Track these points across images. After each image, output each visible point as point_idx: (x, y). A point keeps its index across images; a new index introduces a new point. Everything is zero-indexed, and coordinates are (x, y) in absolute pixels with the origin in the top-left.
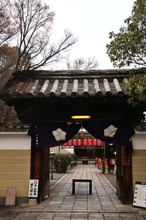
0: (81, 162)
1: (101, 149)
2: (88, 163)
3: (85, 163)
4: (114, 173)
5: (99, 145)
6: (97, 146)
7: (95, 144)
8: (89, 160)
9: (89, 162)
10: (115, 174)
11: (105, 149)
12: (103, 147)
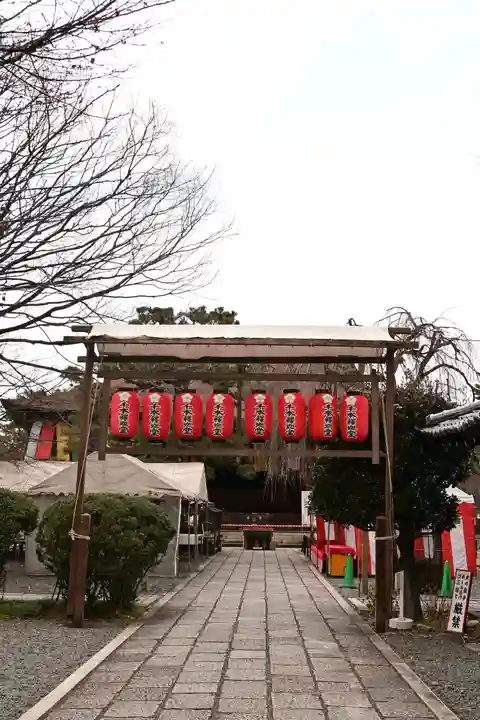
0: (239, 536)
1: (370, 460)
2: (269, 540)
3: (257, 540)
4: (450, 627)
5: (352, 431)
6: (338, 440)
7: (326, 428)
8: (276, 529)
9: (276, 537)
10: (460, 629)
11: (394, 463)
12: (382, 448)
